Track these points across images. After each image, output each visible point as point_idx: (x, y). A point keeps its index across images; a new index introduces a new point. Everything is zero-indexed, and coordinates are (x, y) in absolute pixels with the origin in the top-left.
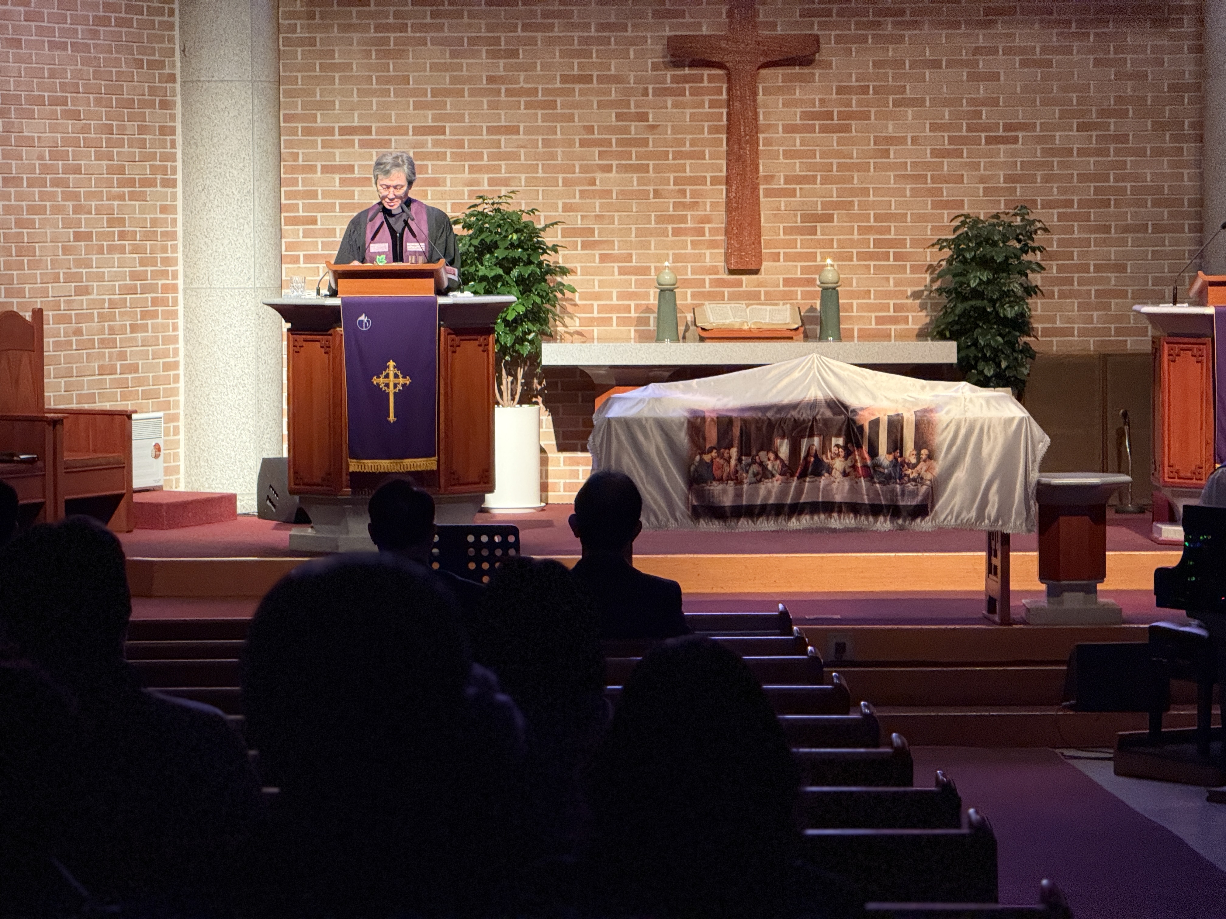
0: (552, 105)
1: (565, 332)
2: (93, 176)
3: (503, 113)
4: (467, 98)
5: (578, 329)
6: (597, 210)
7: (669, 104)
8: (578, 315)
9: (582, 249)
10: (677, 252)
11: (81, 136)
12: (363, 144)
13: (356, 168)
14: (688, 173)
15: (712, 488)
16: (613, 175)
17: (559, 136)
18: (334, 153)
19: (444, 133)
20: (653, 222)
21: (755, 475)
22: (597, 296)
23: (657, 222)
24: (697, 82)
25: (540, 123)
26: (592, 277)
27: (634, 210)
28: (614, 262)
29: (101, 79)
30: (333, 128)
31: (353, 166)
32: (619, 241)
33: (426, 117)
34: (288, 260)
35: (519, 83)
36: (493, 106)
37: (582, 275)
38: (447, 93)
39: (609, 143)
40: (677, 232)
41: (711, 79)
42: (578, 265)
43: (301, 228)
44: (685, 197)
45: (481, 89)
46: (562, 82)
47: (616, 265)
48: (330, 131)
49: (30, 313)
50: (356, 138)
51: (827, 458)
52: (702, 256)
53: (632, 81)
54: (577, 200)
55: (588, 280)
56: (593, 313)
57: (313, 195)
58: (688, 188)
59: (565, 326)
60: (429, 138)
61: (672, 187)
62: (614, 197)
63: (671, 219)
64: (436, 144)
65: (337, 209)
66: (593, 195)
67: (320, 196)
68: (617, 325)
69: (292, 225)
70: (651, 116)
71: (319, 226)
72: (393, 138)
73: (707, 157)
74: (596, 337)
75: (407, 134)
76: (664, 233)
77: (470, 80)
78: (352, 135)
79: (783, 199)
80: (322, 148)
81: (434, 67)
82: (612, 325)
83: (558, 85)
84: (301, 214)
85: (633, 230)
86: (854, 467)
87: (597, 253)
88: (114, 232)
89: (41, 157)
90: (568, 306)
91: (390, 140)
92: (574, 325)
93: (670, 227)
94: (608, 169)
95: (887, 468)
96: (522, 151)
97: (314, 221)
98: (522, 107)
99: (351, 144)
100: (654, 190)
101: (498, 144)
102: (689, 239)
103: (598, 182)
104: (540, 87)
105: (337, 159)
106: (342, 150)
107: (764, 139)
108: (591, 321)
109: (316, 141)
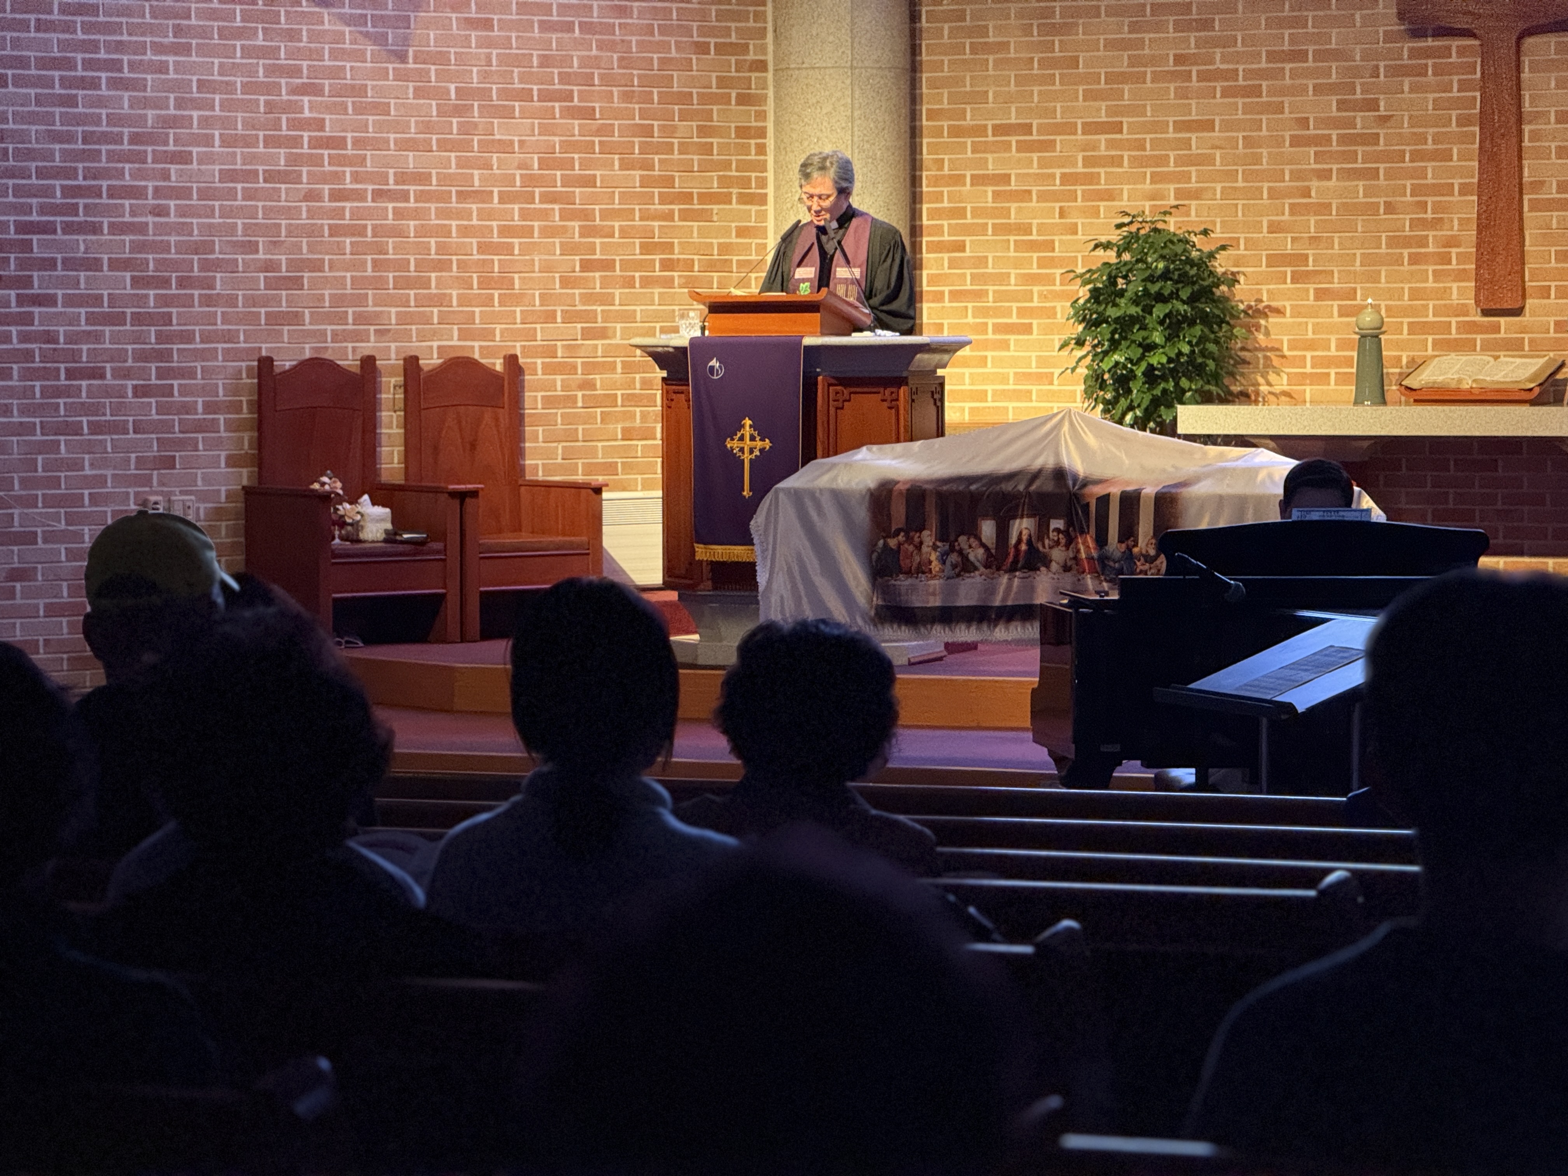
0: (1256, 91)
1: (1270, 393)
2: (618, 190)
3: (1193, 102)
4: (1149, 85)
5: (1286, 388)
6: (1312, 230)
7: (1406, 88)
8: (1287, 370)
9: (1292, 282)
10: (1413, 285)
11: (597, 140)
12: (1023, 147)
13: (1013, 178)
14: (1430, 181)
15: (898, 583)
16: (1333, 182)
17: (1264, 132)
18: (987, 159)
19: (1121, 131)
20: (1384, 246)
21: (954, 566)
22: (1311, 345)
23: (1388, 246)
24: (1443, 57)
25: (1240, 116)
26: (1305, 320)
27: (1360, 229)
28: (1334, 300)
29: (632, 68)
30: (986, 126)
31: (1009, 176)
32: (1339, 272)
33: (1099, 110)
34: (931, 298)
35: (1215, 63)
36: (1183, 94)
37: (1292, 317)
38: (1122, 78)
39: (1328, 139)
40: (1415, 259)
41: (1461, 52)
42: (1287, 304)
43: (946, 256)
44: (1426, 212)
45: (1167, 72)
46: (1269, 61)
47: (1336, 303)
48: (980, 131)
49: (502, 361)
50: (1013, 139)
51: (1044, 547)
52: (1447, 291)
53: (1358, 58)
54: (1286, 217)
55: (1300, 324)
56: (1305, 367)
57: (960, 213)
58: (1430, 200)
59: (1269, 384)
60: (1103, 137)
61: (1409, 198)
62: (1334, 213)
63: (1407, 242)
64: (1111, 144)
65: (990, 232)
66: (1307, 209)
67: (969, 215)
68: (1336, 384)
69: (936, 252)
70: (1382, 104)
71: (968, 253)
72: (1058, 138)
73: (1455, 157)
74: (1308, 399)
75: (1075, 133)
76: (1399, 261)
77: (1153, 61)
78: (1009, 135)
79: (1555, 214)
80: (973, 152)
81: (1110, 45)
82: (1329, 384)
83: (1264, 65)
84: (946, 238)
85: (1358, 256)
86: (1075, 558)
87: (1311, 287)
88: (654, 260)
89: (523, 165)
90: (1273, 357)
91: (1055, 141)
92: (1281, 383)
93: (1406, 252)
94: (1325, 175)
95: (1119, 561)
96: (1218, 154)
97: (961, 247)
98: (1218, 95)
99: (1007, 146)
100: (1385, 202)
101: (1187, 144)
102: (1431, 268)
103: (1313, 194)
104: (1241, 68)
105: (990, 167)
106: (996, 155)
107: (1531, 131)
108: (1302, 379)
109: (965, 143)
